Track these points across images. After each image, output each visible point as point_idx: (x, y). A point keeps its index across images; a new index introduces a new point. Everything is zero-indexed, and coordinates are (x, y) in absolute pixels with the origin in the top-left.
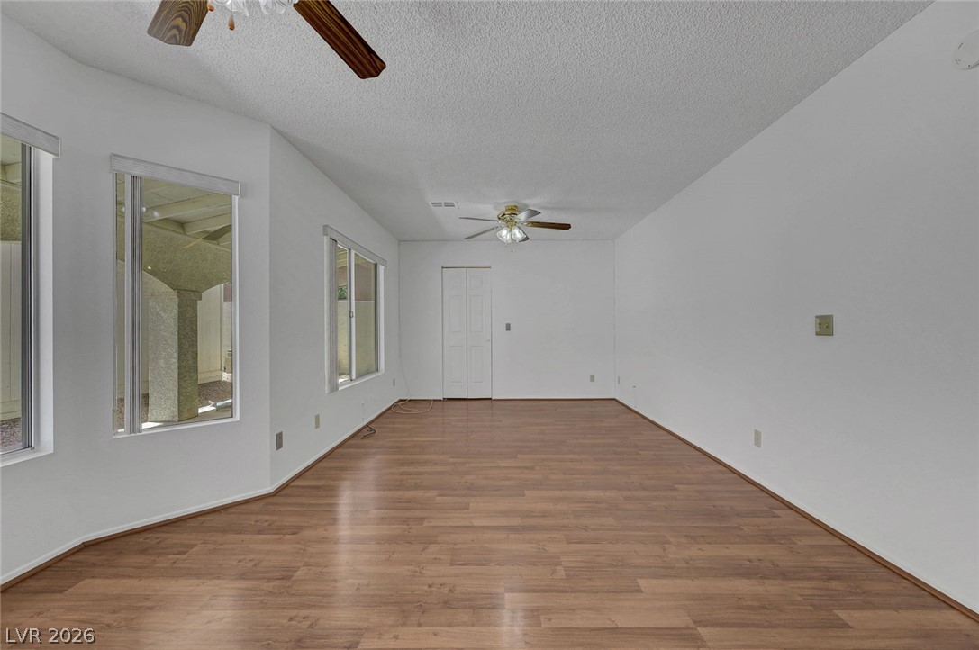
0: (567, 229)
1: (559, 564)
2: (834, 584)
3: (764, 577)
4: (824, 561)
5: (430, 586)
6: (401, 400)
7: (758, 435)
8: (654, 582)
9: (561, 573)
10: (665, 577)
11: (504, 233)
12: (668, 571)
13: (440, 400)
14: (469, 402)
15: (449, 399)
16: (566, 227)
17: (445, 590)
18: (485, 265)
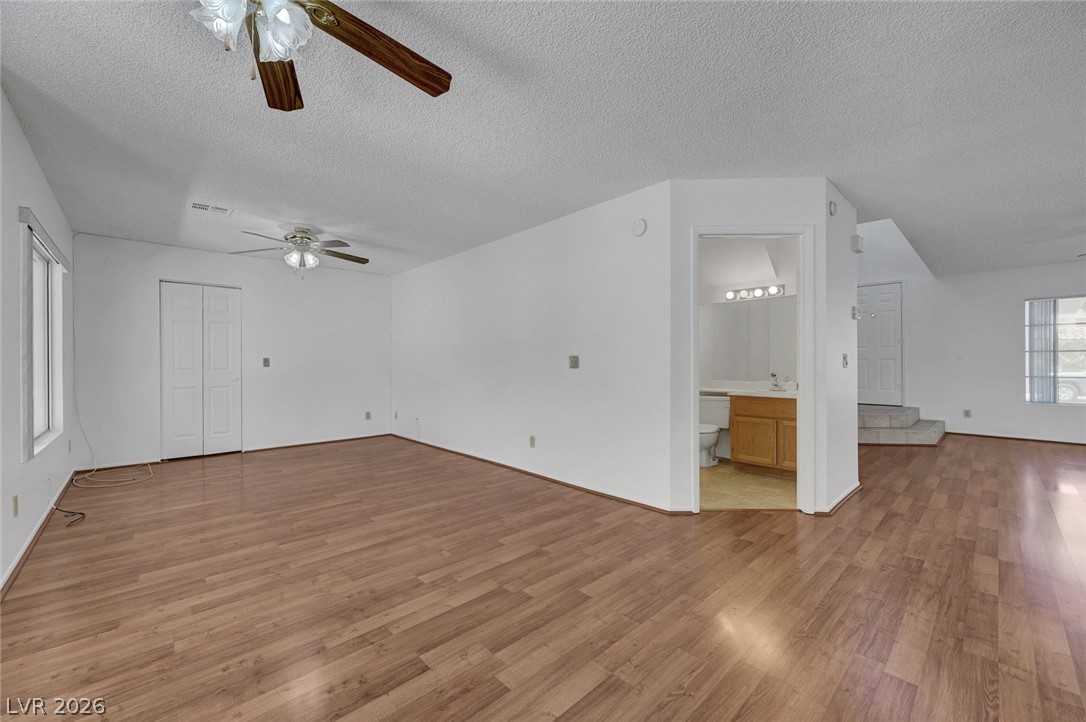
0: (364, 263)
1: (442, 550)
2: (588, 510)
3: (558, 517)
4: (581, 502)
5: (349, 597)
6: (77, 473)
7: (532, 440)
8: (507, 538)
9: (447, 554)
10: (511, 534)
11: (294, 258)
12: (511, 531)
13: (158, 463)
14: (206, 460)
15: (170, 460)
16: (364, 261)
17: (367, 594)
18: (234, 285)
